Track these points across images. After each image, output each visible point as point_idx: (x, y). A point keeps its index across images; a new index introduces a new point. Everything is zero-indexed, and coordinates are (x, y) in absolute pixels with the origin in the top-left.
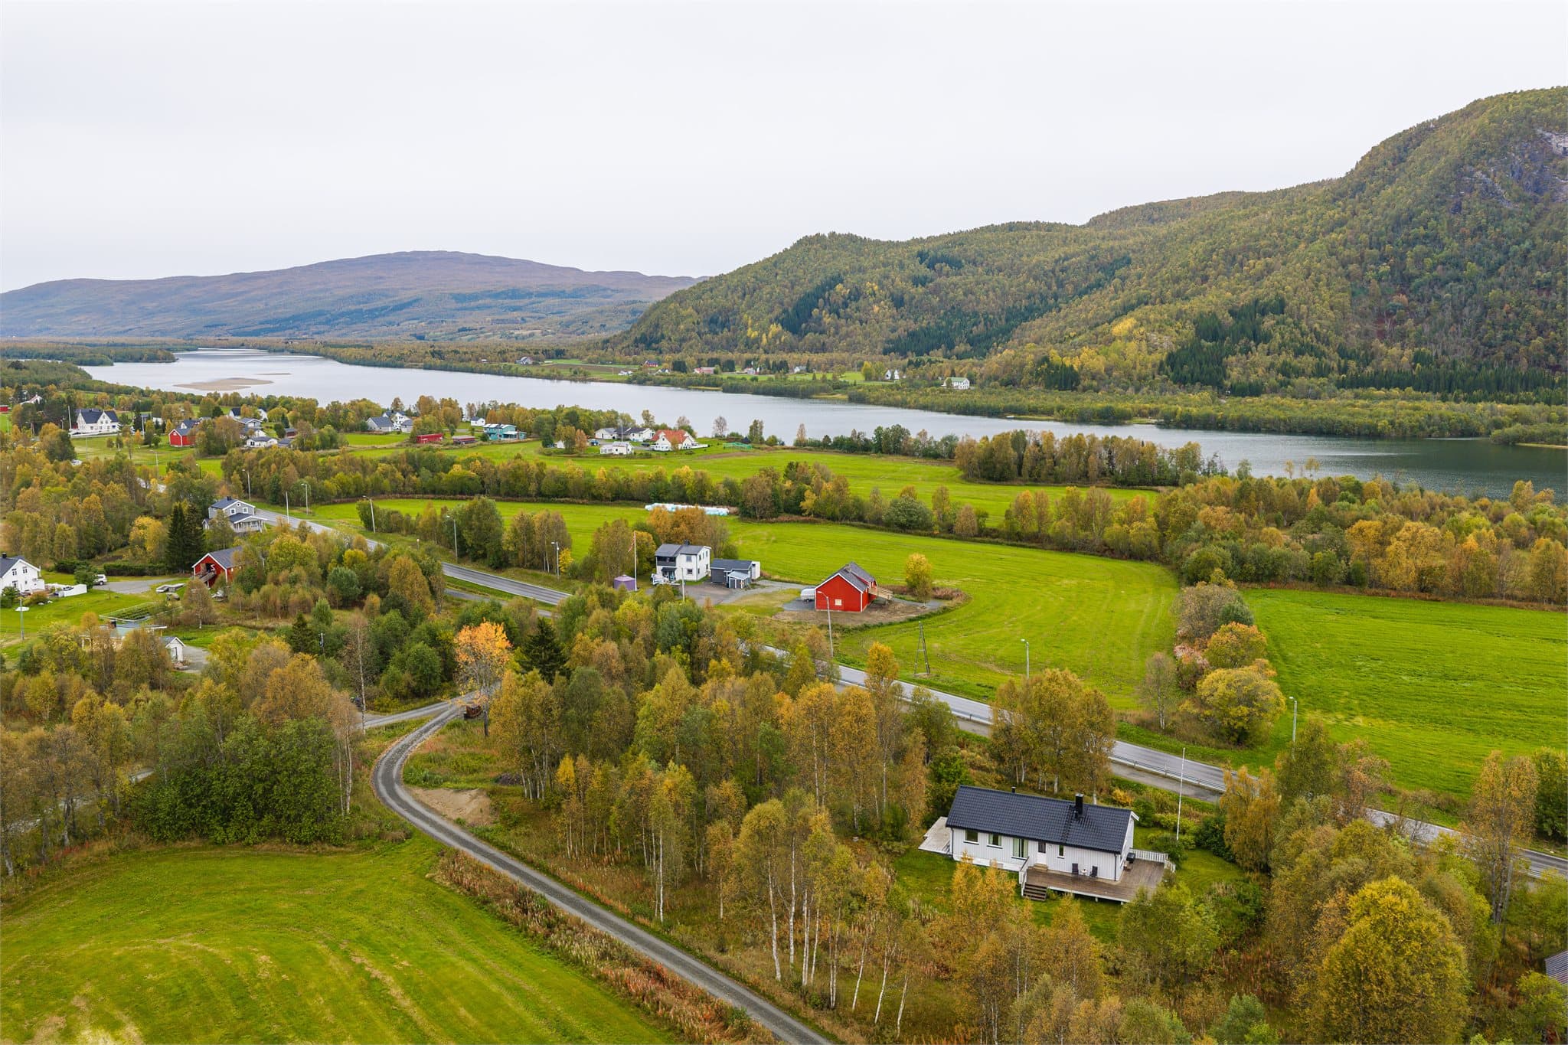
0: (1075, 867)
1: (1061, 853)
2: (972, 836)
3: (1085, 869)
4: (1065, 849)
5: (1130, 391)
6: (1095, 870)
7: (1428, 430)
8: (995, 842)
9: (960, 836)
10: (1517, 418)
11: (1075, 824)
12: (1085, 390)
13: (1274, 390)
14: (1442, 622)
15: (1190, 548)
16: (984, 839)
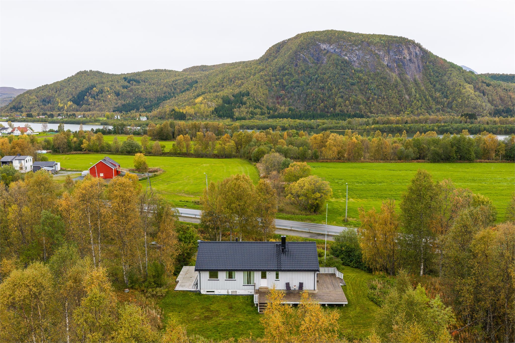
0: (288, 285)
1: (277, 277)
2: (214, 274)
3: (294, 285)
4: (280, 274)
5: (204, 119)
6: (301, 285)
7: (300, 127)
8: (230, 276)
9: (205, 276)
10: (324, 124)
11: (283, 257)
12: (188, 120)
13: (249, 119)
14: (352, 168)
15: (253, 148)
16: (222, 276)
